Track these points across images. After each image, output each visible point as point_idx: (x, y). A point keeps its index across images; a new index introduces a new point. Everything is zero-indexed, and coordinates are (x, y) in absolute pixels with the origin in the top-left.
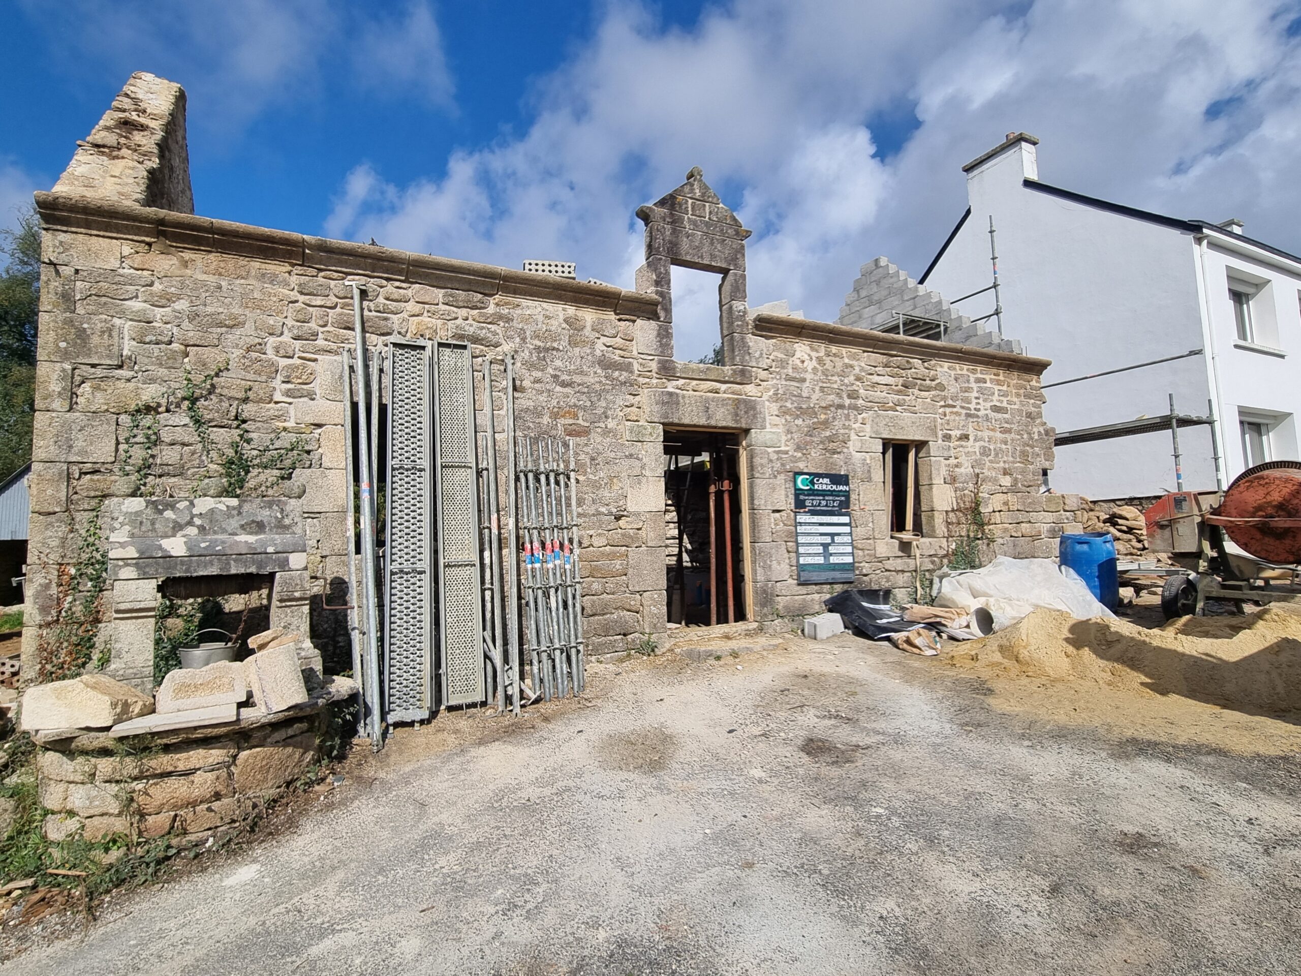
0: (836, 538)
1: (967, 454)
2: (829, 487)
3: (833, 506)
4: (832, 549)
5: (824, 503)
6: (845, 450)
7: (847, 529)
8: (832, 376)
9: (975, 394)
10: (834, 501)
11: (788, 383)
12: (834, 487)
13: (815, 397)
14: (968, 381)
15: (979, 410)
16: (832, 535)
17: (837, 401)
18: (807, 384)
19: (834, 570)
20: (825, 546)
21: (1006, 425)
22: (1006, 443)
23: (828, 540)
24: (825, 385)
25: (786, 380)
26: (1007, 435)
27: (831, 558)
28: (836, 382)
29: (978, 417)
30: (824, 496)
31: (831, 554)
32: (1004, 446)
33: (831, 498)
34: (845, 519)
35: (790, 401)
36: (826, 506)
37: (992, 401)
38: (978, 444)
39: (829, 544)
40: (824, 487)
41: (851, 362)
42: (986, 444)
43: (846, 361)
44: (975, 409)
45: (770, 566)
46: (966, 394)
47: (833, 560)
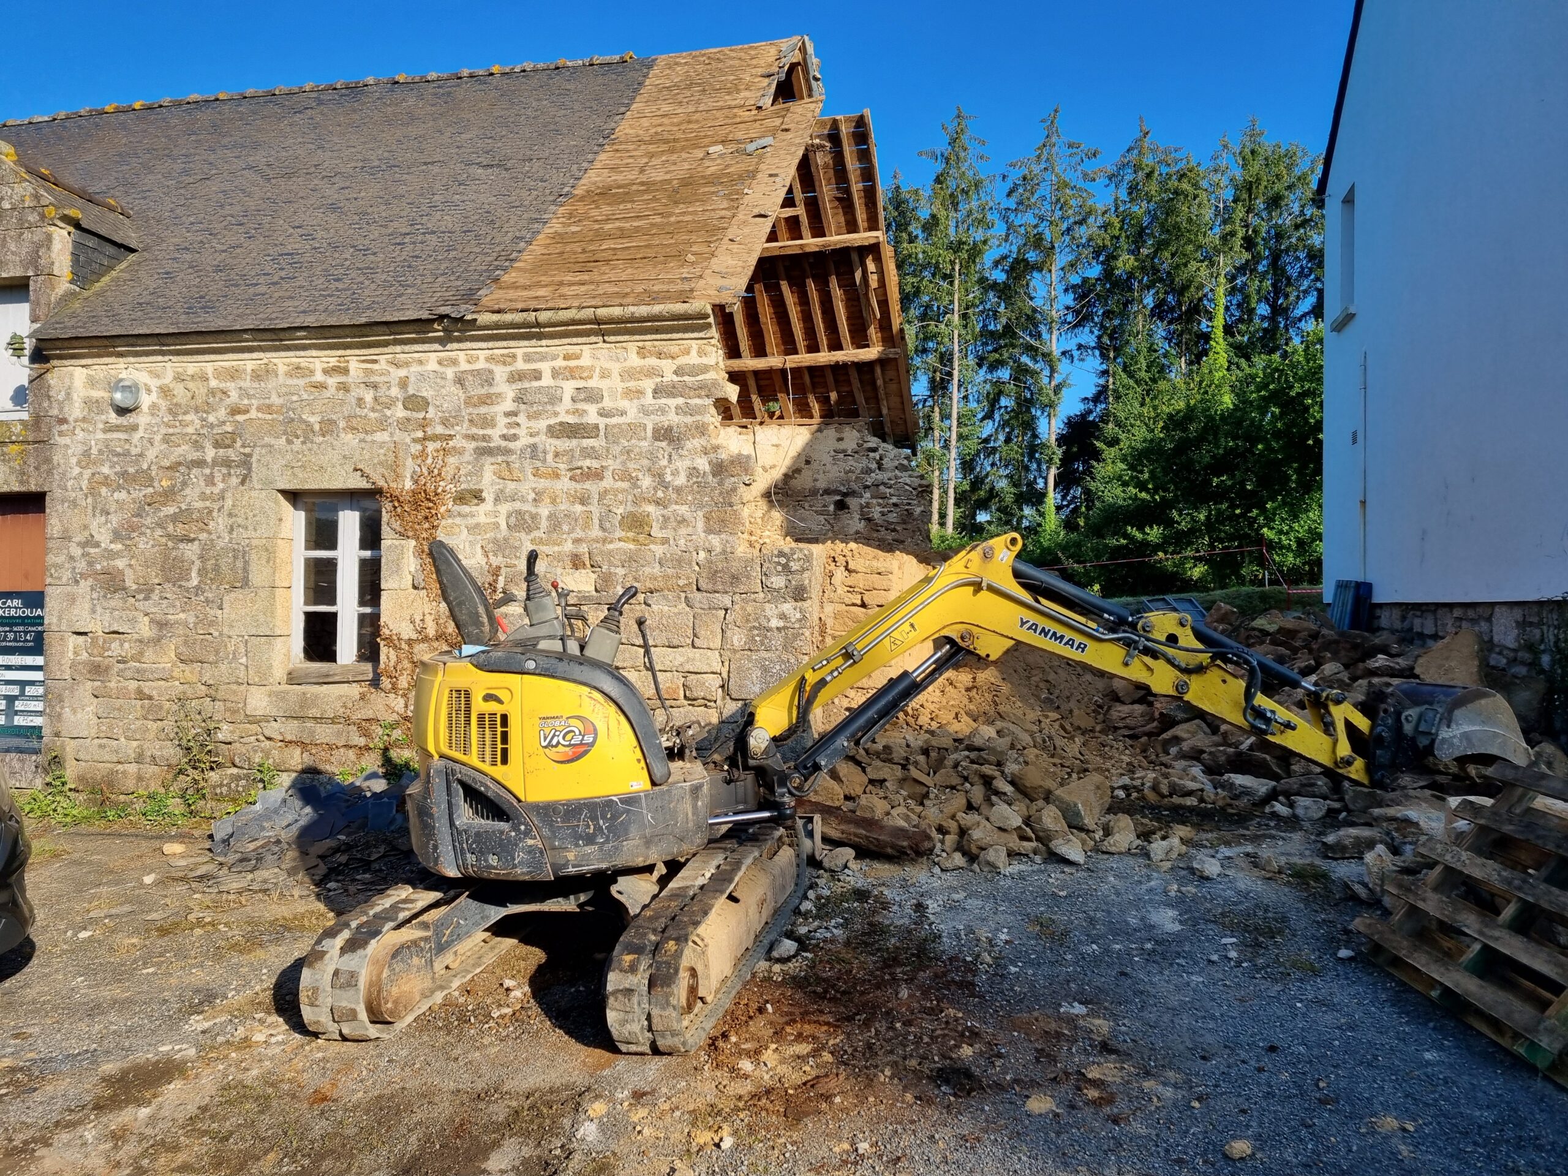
0: (27, 688)
1: (474, 529)
2: (20, 613)
3: (26, 641)
4: (19, 705)
5: (11, 636)
7: (38, 676)
8: (185, 413)
9: (508, 405)
10: (26, 633)
11: (109, 436)
12: (28, 612)
13: (151, 454)
14: (490, 382)
15: (515, 438)
16: (23, 684)
17: (195, 455)
18: (140, 433)
19: (18, 736)
20: (10, 699)
21: (587, 463)
22: (583, 501)
23: (15, 690)
24: (171, 431)
25: (105, 431)
26: (587, 485)
27: (16, 718)
28: (192, 422)
29: (508, 452)
30: (11, 625)
31: (16, 713)
32: (578, 508)
33: (21, 628)
34: (39, 660)
35: (107, 464)
36: (15, 640)
37: (556, 414)
38: (504, 508)
39: (16, 698)
40: (13, 613)
41: (222, 385)
42: (526, 507)
43: (213, 383)
44: (504, 437)
46: (483, 410)
47: (19, 721)
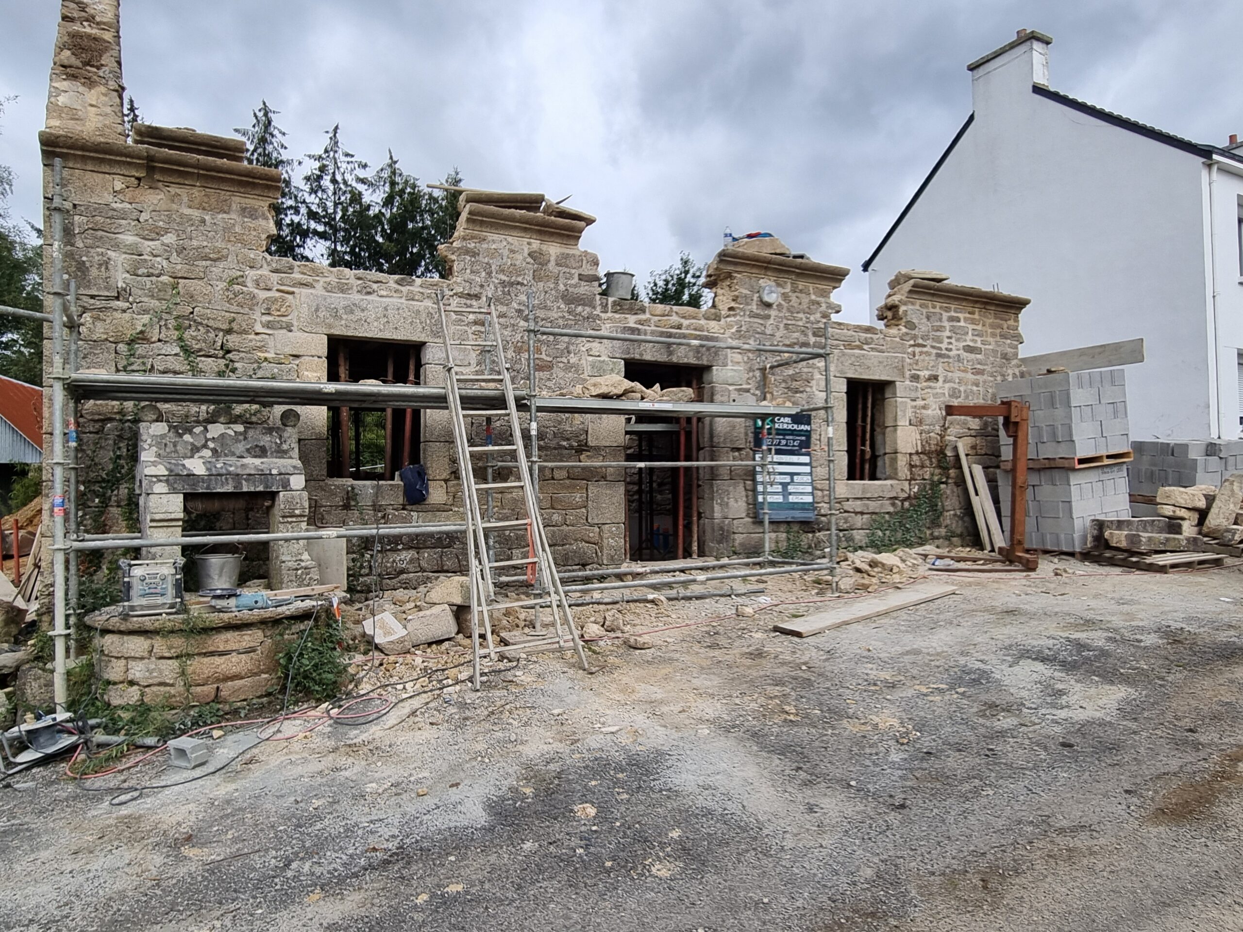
0: (795, 477)
1: (935, 396)
2: (790, 427)
3: (794, 446)
4: (791, 488)
5: (784, 442)
6: (808, 389)
7: (807, 469)
8: (798, 313)
9: (947, 333)
10: (794, 441)
11: (752, 320)
12: (795, 427)
13: (778, 334)
14: (941, 320)
15: (951, 350)
16: (792, 475)
17: (802, 339)
18: (771, 321)
19: (793, 509)
20: (785, 485)
21: (979, 366)
22: (977, 385)
23: (787, 479)
24: (789, 322)
25: (750, 317)
26: (978, 377)
27: (790, 497)
28: (801, 319)
29: (949, 357)
30: (784, 435)
31: (790, 494)
32: (975, 388)
33: (791, 437)
34: (806, 459)
35: (753, 339)
36: (786, 445)
37: (965, 341)
38: (947, 385)
39: (788, 484)
40: (785, 426)
41: (818, 299)
42: (956, 386)
43: (813, 297)
44: (947, 349)
45: (727, 503)
46: (938, 334)
47: (792, 499)
